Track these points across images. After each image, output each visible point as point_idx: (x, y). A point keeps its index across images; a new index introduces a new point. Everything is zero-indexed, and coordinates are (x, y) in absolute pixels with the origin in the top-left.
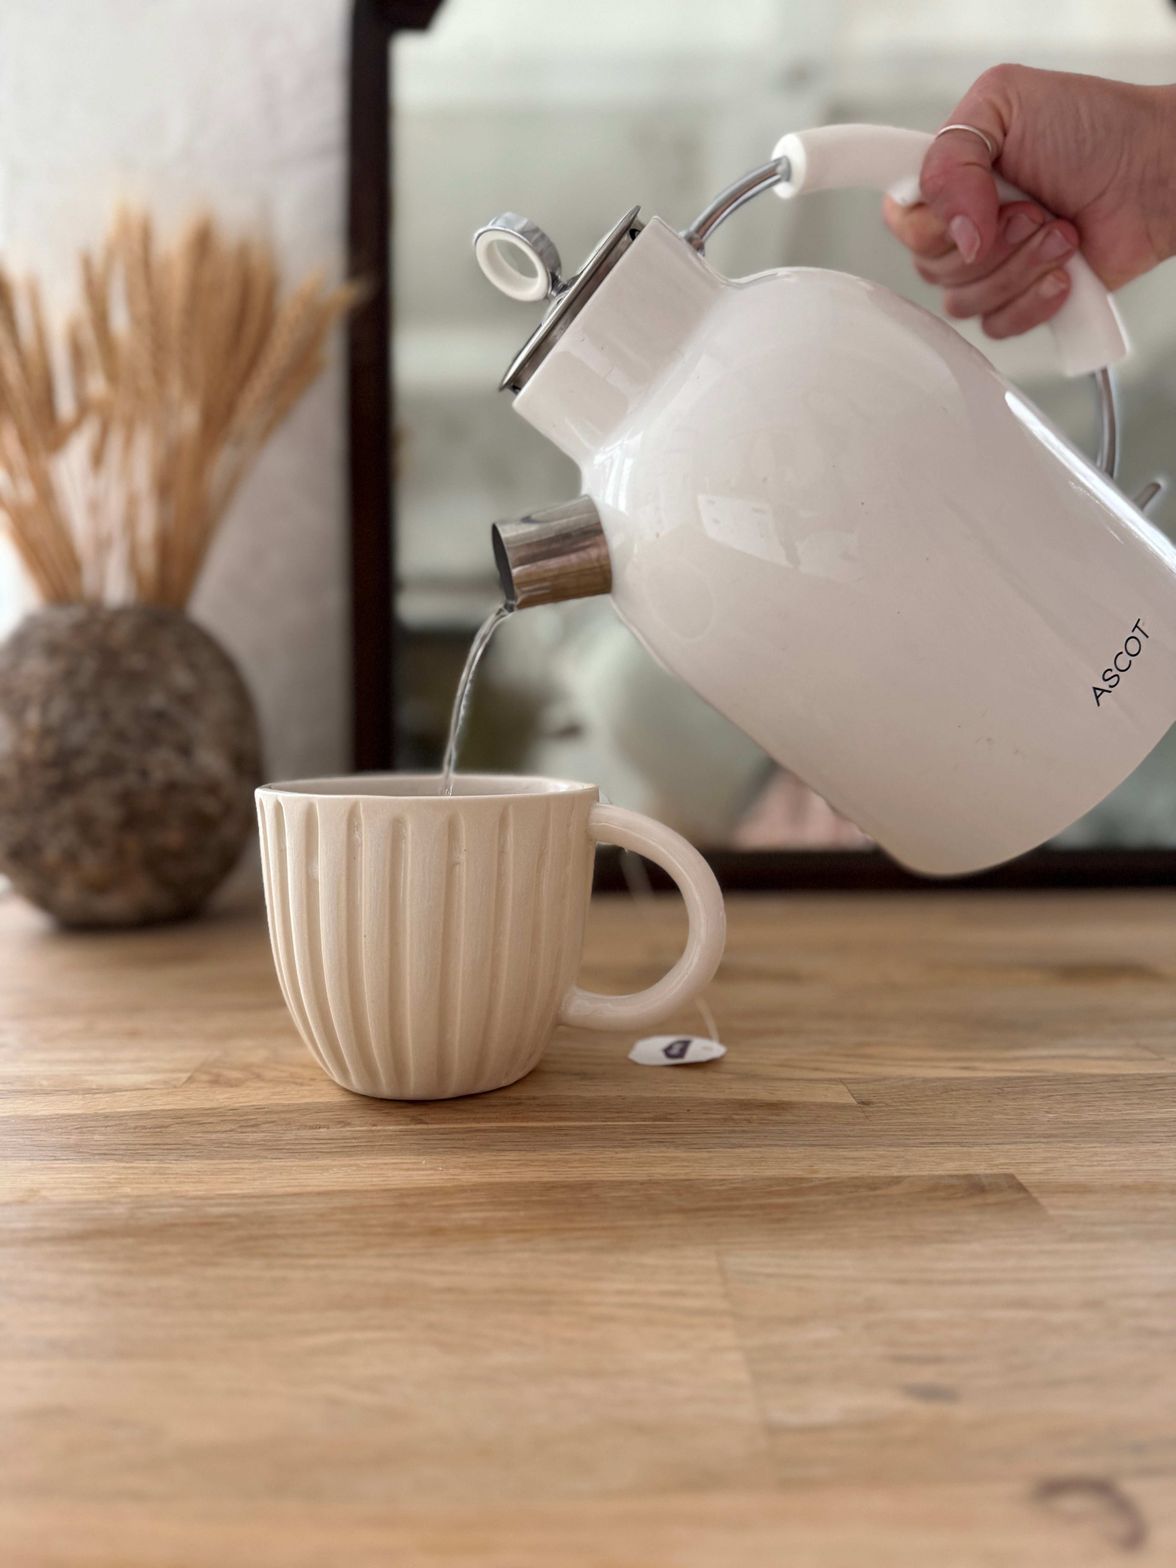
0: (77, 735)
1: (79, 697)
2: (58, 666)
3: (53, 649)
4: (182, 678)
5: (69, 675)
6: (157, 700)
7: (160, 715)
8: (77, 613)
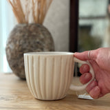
0: (25, 46)
1: (25, 40)
2: (22, 34)
3: (21, 31)
4: (42, 36)
5: (24, 36)
6: (38, 40)
7: (38, 43)
8: (25, 25)
